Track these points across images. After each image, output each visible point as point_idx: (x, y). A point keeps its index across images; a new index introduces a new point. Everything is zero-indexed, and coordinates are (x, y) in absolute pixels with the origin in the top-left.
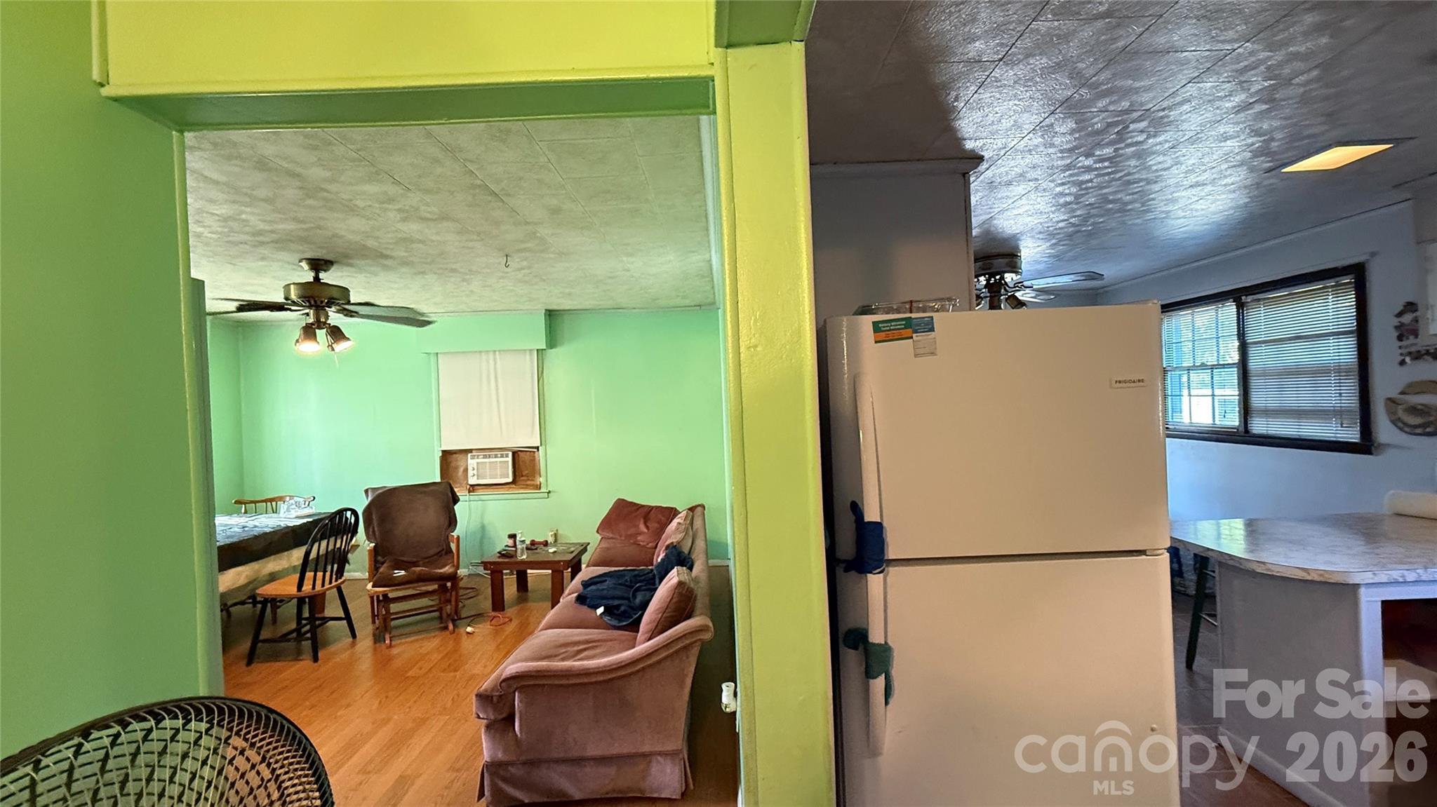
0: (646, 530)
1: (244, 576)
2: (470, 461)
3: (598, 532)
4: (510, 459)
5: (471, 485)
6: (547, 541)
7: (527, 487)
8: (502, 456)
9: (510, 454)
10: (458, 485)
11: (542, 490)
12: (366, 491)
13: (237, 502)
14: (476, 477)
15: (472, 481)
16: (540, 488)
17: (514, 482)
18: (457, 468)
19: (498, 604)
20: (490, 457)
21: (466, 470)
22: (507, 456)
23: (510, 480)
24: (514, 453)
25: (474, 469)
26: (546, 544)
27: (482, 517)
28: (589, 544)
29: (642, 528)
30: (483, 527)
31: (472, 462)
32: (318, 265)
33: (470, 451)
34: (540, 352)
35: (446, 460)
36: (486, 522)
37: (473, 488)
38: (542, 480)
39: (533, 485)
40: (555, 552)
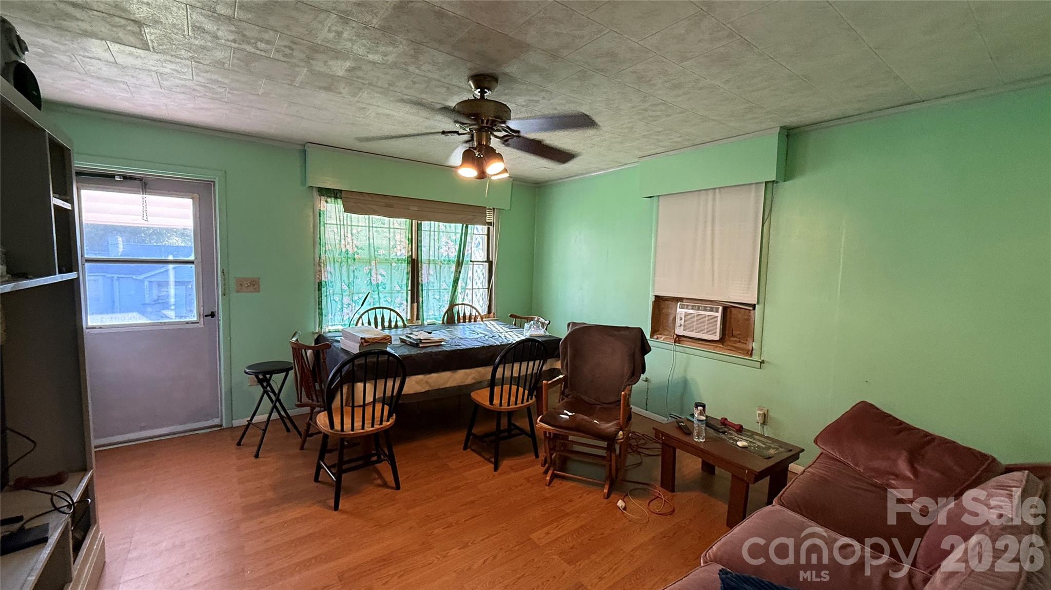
0: (909, 474)
1: (470, 378)
2: (679, 310)
3: (816, 441)
4: (719, 315)
5: (678, 336)
6: (741, 426)
7: (736, 349)
8: (712, 310)
9: (721, 308)
10: (666, 333)
11: (755, 357)
12: (569, 325)
13: (512, 316)
14: (682, 327)
15: (679, 331)
16: (751, 354)
17: (722, 340)
18: (668, 315)
19: (669, 481)
20: (698, 309)
21: (675, 319)
22: (717, 311)
23: (717, 338)
24: (725, 309)
25: (681, 320)
26: (740, 429)
27: (685, 371)
28: (803, 450)
29: (903, 467)
30: (685, 383)
31: (681, 312)
32: (483, 80)
33: (680, 299)
34: (770, 185)
35: (659, 306)
36: (689, 377)
37: (679, 339)
38: (754, 345)
39: (743, 350)
40: (744, 448)
